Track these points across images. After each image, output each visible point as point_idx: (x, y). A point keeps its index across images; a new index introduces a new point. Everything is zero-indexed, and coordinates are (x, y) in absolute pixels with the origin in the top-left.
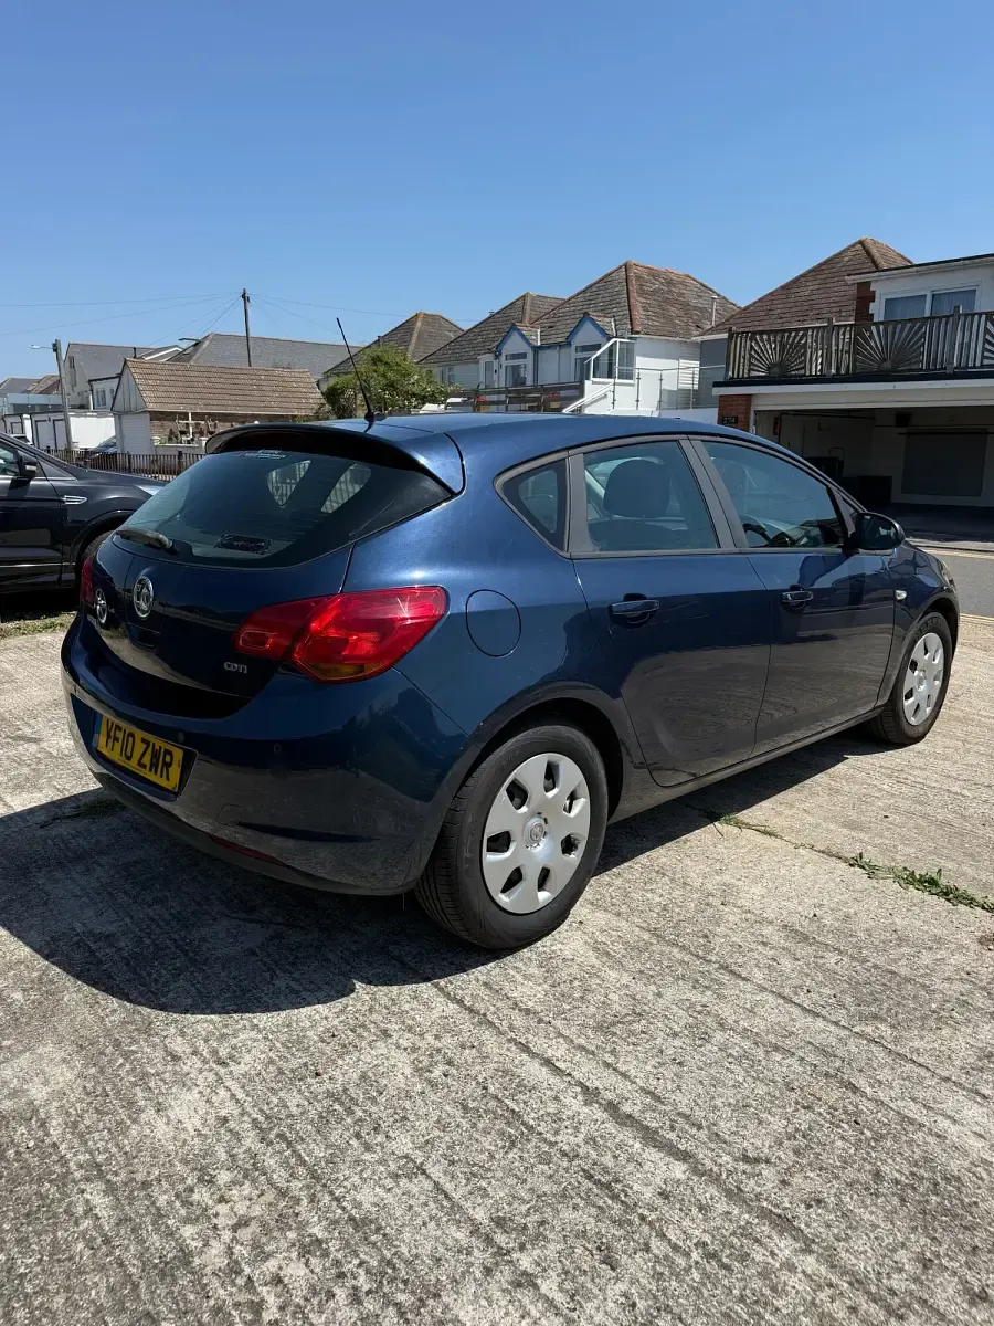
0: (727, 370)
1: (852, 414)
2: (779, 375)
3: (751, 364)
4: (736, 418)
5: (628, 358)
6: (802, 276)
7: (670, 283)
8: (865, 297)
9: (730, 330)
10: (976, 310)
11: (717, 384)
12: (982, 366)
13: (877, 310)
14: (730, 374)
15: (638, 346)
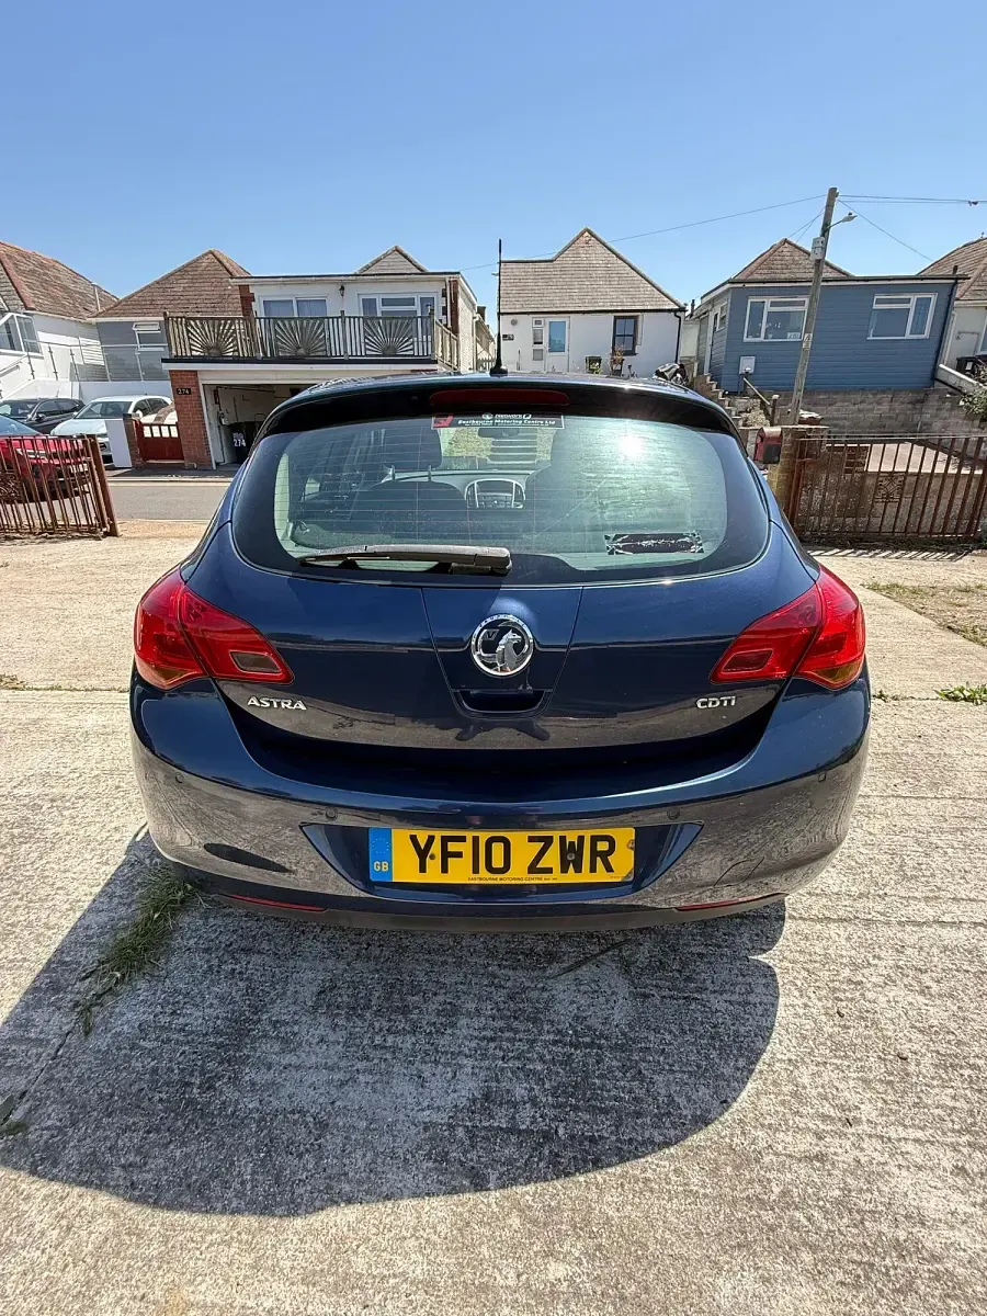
0: (170, 350)
1: (261, 388)
2: (215, 356)
3: (191, 345)
4: (189, 390)
5: (29, 331)
6: (172, 275)
7: (42, 265)
8: (247, 300)
9: (165, 314)
10: (329, 315)
11: (164, 361)
12: (366, 355)
13: (258, 308)
14: (174, 352)
15: (37, 320)
